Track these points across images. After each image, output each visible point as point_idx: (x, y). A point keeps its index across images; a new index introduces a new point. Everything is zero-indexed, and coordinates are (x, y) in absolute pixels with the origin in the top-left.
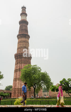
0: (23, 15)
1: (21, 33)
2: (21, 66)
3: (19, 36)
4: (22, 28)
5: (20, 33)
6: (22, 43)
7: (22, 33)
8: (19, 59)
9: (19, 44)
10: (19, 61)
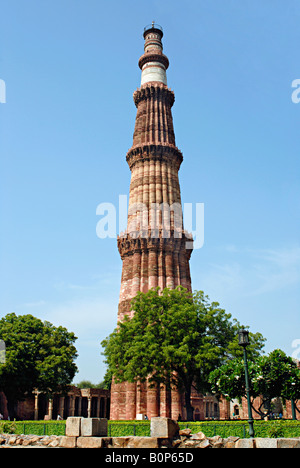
0: (149, 64)
1: (143, 141)
2: (142, 285)
3: (135, 158)
4: (144, 121)
5: (137, 146)
6: (145, 187)
7: (144, 144)
8: (135, 257)
9: (137, 192)
10: (135, 265)
